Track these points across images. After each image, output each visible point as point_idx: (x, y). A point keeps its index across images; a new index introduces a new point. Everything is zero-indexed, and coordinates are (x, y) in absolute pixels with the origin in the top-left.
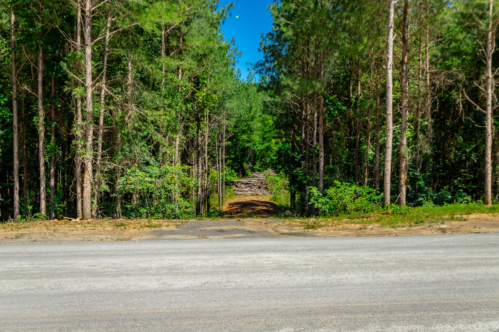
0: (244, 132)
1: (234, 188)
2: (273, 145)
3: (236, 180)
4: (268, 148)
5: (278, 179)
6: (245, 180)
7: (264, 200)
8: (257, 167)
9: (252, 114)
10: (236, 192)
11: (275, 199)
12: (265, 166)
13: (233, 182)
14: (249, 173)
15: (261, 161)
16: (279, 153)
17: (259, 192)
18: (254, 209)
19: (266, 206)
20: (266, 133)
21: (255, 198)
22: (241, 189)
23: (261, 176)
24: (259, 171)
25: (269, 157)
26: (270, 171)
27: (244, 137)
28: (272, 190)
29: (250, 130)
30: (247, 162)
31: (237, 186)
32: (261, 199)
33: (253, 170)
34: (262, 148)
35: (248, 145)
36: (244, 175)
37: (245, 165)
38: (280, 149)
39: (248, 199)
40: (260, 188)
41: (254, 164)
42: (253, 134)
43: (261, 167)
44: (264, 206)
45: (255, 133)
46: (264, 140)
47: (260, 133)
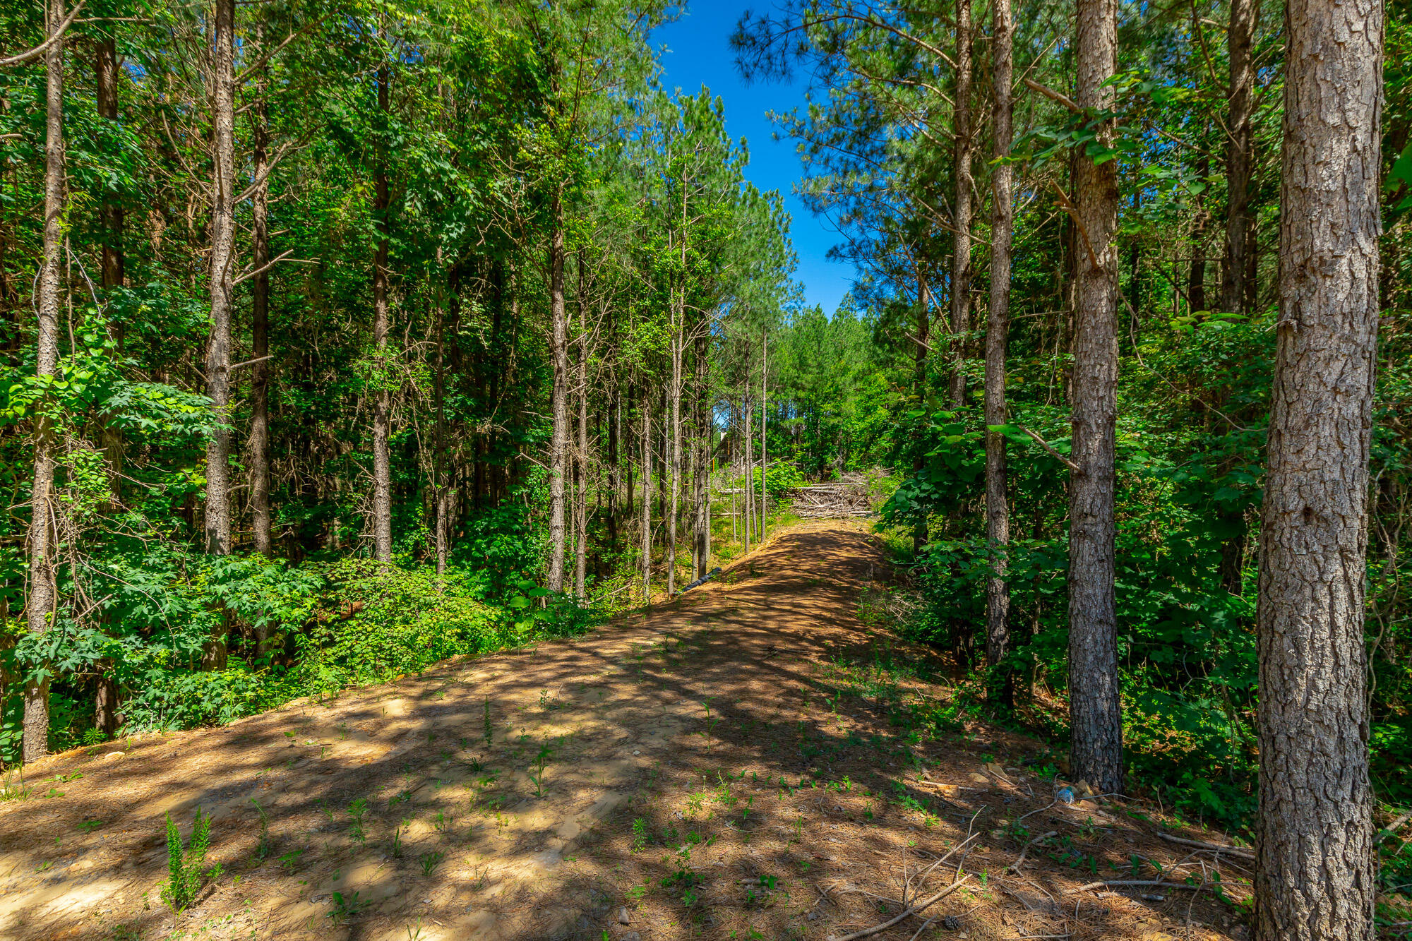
0: (827, 398)
1: (797, 503)
3: (800, 487)
4: (874, 428)
5: (892, 485)
6: (822, 488)
7: (855, 530)
8: (852, 462)
9: (843, 362)
10: (799, 511)
12: (867, 461)
13: (794, 491)
14: (836, 472)
15: (861, 452)
17: (847, 511)
18: (823, 558)
19: (861, 547)
20: (870, 397)
21: (835, 526)
22: (810, 506)
23: (860, 481)
24: (855, 470)
25: (876, 443)
26: (878, 471)
27: (828, 407)
29: (839, 393)
30: (833, 454)
31: (803, 500)
32: (849, 527)
33: (844, 469)
34: (863, 426)
35: (834, 421)
36: (826, 478)
37: (829, 459)
39: (820, 527)
40: (850, 502)
41: (848, 458)
42: (845, 401)
43: (859, 462)
44: (853, 547)
45: (849, 398)
46: (868, 411)
47: (858, 398)
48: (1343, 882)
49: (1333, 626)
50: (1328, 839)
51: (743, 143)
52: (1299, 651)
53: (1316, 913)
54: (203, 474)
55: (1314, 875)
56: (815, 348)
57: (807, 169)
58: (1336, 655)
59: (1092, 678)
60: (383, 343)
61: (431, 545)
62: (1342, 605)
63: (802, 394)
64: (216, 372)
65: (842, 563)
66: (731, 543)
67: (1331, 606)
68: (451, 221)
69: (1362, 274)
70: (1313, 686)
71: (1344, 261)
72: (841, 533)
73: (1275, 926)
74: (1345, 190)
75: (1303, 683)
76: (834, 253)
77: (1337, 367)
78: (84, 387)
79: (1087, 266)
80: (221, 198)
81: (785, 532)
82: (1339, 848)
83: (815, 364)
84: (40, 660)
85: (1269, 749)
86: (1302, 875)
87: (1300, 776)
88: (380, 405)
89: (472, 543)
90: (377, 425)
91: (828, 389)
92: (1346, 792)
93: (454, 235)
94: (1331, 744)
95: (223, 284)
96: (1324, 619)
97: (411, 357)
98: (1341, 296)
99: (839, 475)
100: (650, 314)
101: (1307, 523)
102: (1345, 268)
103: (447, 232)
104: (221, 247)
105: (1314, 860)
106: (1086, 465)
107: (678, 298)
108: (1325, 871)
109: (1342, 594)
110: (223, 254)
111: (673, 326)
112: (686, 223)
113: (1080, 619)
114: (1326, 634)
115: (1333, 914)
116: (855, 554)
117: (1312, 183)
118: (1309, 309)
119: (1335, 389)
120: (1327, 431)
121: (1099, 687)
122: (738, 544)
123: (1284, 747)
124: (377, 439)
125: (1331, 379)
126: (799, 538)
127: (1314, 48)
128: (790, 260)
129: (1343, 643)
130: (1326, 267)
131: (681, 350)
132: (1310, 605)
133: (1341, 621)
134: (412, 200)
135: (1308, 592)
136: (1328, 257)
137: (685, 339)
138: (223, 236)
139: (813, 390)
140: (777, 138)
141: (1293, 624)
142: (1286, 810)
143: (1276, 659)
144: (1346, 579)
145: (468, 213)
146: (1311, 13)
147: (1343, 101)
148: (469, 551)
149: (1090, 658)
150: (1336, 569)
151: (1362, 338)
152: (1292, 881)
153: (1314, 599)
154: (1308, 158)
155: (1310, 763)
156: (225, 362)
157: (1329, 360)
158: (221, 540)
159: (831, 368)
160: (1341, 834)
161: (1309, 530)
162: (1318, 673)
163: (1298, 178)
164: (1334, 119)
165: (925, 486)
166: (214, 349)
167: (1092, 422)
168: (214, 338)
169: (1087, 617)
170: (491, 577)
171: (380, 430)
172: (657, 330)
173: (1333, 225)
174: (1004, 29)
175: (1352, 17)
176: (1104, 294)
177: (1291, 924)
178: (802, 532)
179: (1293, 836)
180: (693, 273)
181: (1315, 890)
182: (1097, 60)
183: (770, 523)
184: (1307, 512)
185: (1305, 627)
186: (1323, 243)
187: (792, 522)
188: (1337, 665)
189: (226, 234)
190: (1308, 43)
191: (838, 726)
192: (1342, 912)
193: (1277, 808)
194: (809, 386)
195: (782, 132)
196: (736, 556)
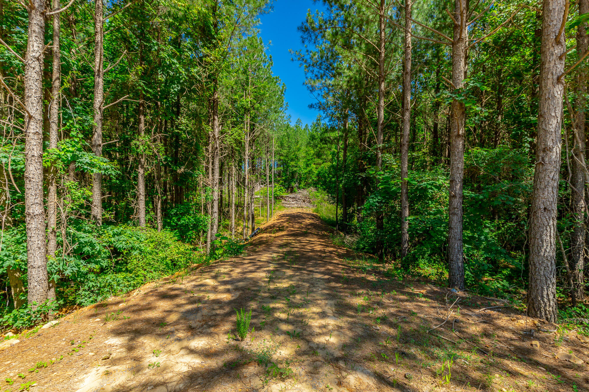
0: (292, 160)
1: (283, 201)
2: (314, 170)
3: (284, 195)
4: (310, 172)
5: (318, 194)
6: (292, 195)
7: (308, 212)
8: (302, 185)
9: (298, 146)
10: (284, 205)
11: (317, 211)
12: (308, 185)
13: (282, 197)
14: (295, 189)
15: (305, 181)
16: (318, 175)
17: (303, 205)
18: (301, 223)
19: (313, 218)
20: (309, 160)
21: (300, 210)
22: (289, 203)
23: (305, 192)
24: (303, 188)
25: (311, 178)
26: (312, 189)
27: (293, 163)
28: (314, 203)
29: (297, 158)
30: (294, 182)
31: (285, 200)
32: (305, 211)
33: (299, 188)
34: (306, 171)
35: (295, 169)
36: (292, 192)
37: (293, 184)
38: (319, 173)
39: (295, 211)
40: (304, 201)
41: (300, 184)
42: (299, 161)
43: (305, 185)
44: (310, 219)
45: (301, 160)
46: (307, 165)
47: (304, 160)
48: (551, 297)
49: (550, 236)
50: (548, 287)
51: (271, 57)
52: (543, 243)
53: (546, 305)
54: (90, 191)
55: (545, 296)
56: (287, 140)
57: (306, 74)
58: (551, 243)
59: (457, 257)
60: (143, 134)
61: (155, 220)
62: (552, 231)
63: (282, 158)
64: (97, 146)
65: (309, 225)
66: (259, 218)
67: (550, 231)
68: (175, 84)
69: (558, 152)
70: (546, 251)
71: (555, 149)
72: (303, 213)
73: (535, 310)
74: (555, 132)
75: (543, 250)
76: (311, 106)
77: (553, 174)
78: (72, 154)
79: (456, 133)
80: (99, 71)
81: (281, 213)
82: (550, 289)
83: (287, 146)
84: (55, 271)
85: (533, 267)
86: (542, 297)
87: (542, 273)
88: (142, 160)
89: (171, 219)
90: (140, 169)
91: (292, 156)
92: (552, 276)
93: (176, 90)
94: (549, 264)
95: (100, 108)
96: (548, 234)
97: (155, 140)
98: (554, 157)
99: (296, 190)
100: (236, 125)
101: (545, 211)
102: (555, 150)
103: (173, 88)
104: (99, 92)
105: (545, 293)
106: (455, 193)
107: (247, 118)
108: (548, 295)
109: (552, 229)
110: (99, 95)
111: (245, 130)
112: (250, 88)
113: (453, 239)
114: (549, 238)
115: (549, 305)
116: (311, 221)
117: (547, 129)
118: (547, 159)
119: (552, 179)
120: (550, 189)
121: (459, 259)
122: (262, 218)
123: (538, 266)
124: (140, 175)
125: (551, 177)
126: (287, 215)
127: (549, 96)
128: (285, 105)
129: (552, 240)
130: (551, 150)
131: (248, 140)
132: (545, 231)
133: (552, 235)
134: (161, 74)
135: (545, 228)
136: (551, 147)
137: (250, 135)
138: (100, 87)
139: (287, 156)
140: (293, 60)
141: (541, 236)
142: (538, 282)
143: (536, 245)
144: (553, 224)
145: (181, 81)
146: (548, 87)
147: (555, 110)
148: (170, 223)
149: (456, 250)
150: (551, 222)
151: (558, 167)
152: (540, 299)
153: (547, 230)
154: (547, 122)
155: (545, 269)
156: (101, 142)
157: (551, 172)
158: (99, 219)
159: (294, 148)
160: (551, 286)
161: (545, 213)
162: (547, 247)
163: (544, 127)
164: (553, 114)
165: (379, 198)
166: (96, 136)
167: (457, 180)
168: (96, 131)
169: (455, 239)
170: (180, 233)
171: (141, 171)
172: (240, 131)
173: (552, 140)
174: (409, 47)
175: (558, 91)
176: (461, 143)
177: (540, 309)
178: (288, 213)
179: (540, 288)
180: (254, 109)
181: (546, 300)
182: (459, 72)
183: (274, 209)
184: (545, 209)
185: (544, 237)
186: (550, 144)
187: (282, 209)
188: (551, 245)
189: (101, 87)
190: (547, 94)
191: (372, 278)
192: (551, 304)
193: (536, 282)
194: (285, 155)
195: (295, 58)
196: (262, 223)
